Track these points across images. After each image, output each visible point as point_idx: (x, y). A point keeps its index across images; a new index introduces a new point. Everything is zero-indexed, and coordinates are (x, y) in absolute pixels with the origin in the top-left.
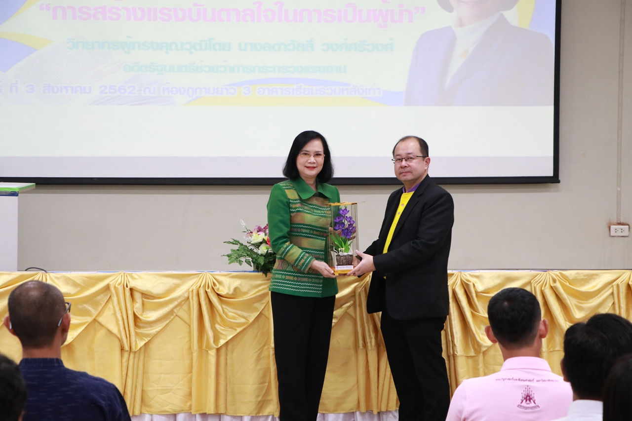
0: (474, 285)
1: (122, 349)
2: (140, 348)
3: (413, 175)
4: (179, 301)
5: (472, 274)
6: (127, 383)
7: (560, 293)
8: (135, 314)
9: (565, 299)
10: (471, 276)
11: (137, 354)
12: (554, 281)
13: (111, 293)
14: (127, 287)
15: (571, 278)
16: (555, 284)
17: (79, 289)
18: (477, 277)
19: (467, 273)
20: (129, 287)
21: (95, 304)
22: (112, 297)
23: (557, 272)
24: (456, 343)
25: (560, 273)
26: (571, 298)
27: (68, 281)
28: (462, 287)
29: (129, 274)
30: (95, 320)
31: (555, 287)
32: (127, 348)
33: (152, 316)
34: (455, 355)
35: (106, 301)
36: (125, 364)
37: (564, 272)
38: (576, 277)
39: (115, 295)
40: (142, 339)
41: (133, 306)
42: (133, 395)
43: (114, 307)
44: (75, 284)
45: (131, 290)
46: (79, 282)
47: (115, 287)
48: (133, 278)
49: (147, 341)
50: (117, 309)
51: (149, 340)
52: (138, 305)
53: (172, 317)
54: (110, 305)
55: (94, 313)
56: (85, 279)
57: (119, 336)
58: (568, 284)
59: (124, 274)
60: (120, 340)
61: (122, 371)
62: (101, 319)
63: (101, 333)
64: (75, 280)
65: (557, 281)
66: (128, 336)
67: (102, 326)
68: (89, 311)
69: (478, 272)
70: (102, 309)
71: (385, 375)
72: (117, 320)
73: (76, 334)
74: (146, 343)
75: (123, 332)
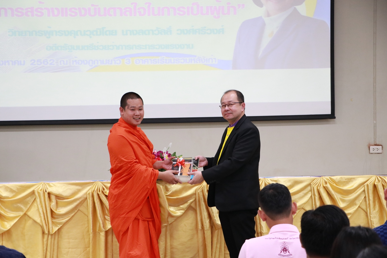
1: (43, 233)
2: (55, 232)
3: (233, 115)
4: (80, 200)
5: (272, 179)
6: (47, 255)
7: (329, 191)
8: (51, 210)
9: (333, 195)
10: (272, 181)
11: (53, 237)
12: (326, 183)
13: (36, 196)
14: (46, 192)
15: (337, 181)
16: (326, 185)
17: (14, 194)
19: (269, 179)
20: (47, 192)
21: (25, 204)
22: (36, 199)
23: (328, 177)
24: (262, 225)
25: (330, 178)
26: (337, 194)
27: (7, 189)
29: (47, 183)
30: (25, 214)
31: (326, 187)
32: (46, 232)
33: (62, 210)
34: (262, 233)
35: (32, 201)
36: (45, 243)
37: (332, 177)
38: (340, 180)
39: (38, 197)
40: (56, 226)
41: (50, 205)
43: (38, 205)
44: (11, 191)
45: (49, 194)
46: (14, 189)
47: (38, 192)
48: (50, 186)
49: (60, 227)
50: (40, 206)
51: (61, 227)
52: (53, 203)
53: (76, 211)
54: (35, 204)
55: (25, 209)
56: (19, 187)
57: (41, 224)
58: (335, 185)
59: (44, 183)
60: (42, 227)
61: (43, 247)
62: (29, 214)
63: (30, 222)
64: (12, 188)
65: (328, 183)
66: (47, 224)
67: (30, 218)
68: (21, 208)
69: (276, 177)
70: (30, 207)
71: (216, 247)
72: (40, 214)
73: (12, 223)
74: (58, 229)
75: (44, 222)
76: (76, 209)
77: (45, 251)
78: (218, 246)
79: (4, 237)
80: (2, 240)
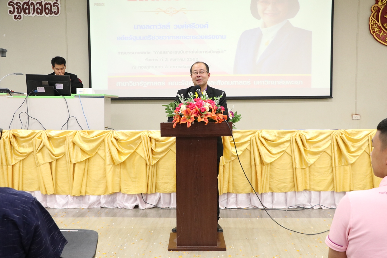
0: (305, 136)
1: (147, 164)
2: (155, 164)
4: (171, 143)
5: (304, 131)
6: (149, 179)
7: (344, 140)
8: (152, 150)
9: (347, 142)
10: (304, 132)
11: (153, 167)
12: (342, 134)
13: (141, 139)
14: (148, 137)
15: (349, 133)
17: (128, 138)
18: (306, 132)
19: (302, 131)
21: (135, 144)
22: (142, 142)
23: (343, 130)
24: (296, 162)
25: (345, 131)
26: (349, 142)
27: (123, 134)
28: (299, 137)
29: (149, 131)
30: (135, 151)
31: (342, 137)
32: (148, 164)
33: (159, 150)
34: (296, 168)
35: (140, 143)
36: (148, 171)
37: (346, 130)
38: (352, 132)
39: (143, 140)
40: (155, 160)
41: (151, 145)
42: (152, 184)
43: (143, 146)
44: (126, 135)
45: (150, 138)
46: (128, 134)
47: (143, 137)
48: (151, 133)
49: (157, 161)
50: (144, 146)
51: (158, 161)
52: (153, 145)
53: (169, 150)
54: (141, 145)
55: (135, 148)
56: (131, 133)
57: (145, 158)
58: (348, 135)
59: (147, 131)
60: (146, 160)
61: (147, 174)
62: (137, 151)
63: (138, 157)
66: (149, 159)
67: (138, 154)
68: (133, 147)
69: (307, 130)
70: (138, 146)
71: (264, 177)
72: (144, 151)
73: (126, 157)
74: (157, 162)
75: (147, 157)
76: (169, 149)
77: (148, 177)
78: (266, 176)
79: (121, 166)
80: (120, 168)
